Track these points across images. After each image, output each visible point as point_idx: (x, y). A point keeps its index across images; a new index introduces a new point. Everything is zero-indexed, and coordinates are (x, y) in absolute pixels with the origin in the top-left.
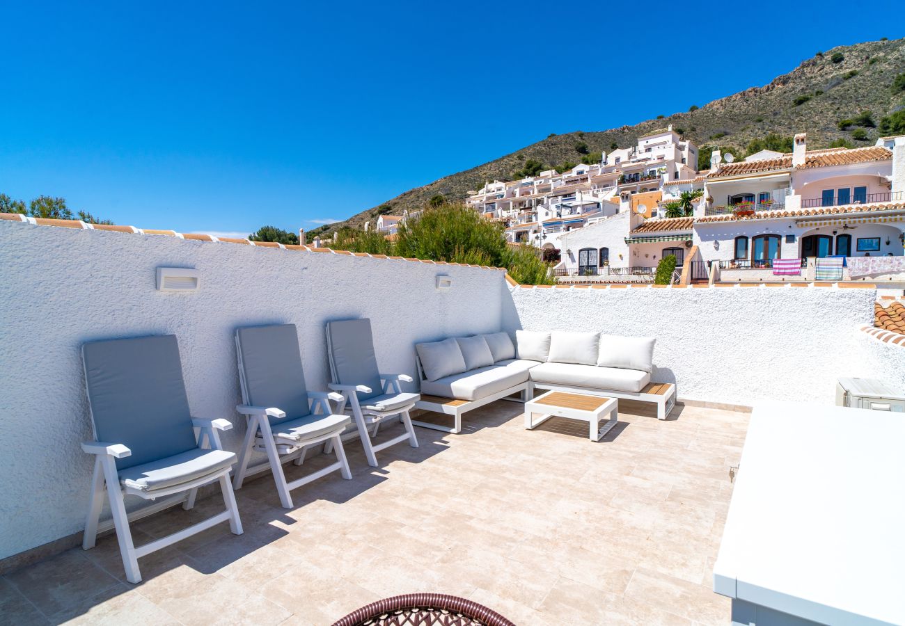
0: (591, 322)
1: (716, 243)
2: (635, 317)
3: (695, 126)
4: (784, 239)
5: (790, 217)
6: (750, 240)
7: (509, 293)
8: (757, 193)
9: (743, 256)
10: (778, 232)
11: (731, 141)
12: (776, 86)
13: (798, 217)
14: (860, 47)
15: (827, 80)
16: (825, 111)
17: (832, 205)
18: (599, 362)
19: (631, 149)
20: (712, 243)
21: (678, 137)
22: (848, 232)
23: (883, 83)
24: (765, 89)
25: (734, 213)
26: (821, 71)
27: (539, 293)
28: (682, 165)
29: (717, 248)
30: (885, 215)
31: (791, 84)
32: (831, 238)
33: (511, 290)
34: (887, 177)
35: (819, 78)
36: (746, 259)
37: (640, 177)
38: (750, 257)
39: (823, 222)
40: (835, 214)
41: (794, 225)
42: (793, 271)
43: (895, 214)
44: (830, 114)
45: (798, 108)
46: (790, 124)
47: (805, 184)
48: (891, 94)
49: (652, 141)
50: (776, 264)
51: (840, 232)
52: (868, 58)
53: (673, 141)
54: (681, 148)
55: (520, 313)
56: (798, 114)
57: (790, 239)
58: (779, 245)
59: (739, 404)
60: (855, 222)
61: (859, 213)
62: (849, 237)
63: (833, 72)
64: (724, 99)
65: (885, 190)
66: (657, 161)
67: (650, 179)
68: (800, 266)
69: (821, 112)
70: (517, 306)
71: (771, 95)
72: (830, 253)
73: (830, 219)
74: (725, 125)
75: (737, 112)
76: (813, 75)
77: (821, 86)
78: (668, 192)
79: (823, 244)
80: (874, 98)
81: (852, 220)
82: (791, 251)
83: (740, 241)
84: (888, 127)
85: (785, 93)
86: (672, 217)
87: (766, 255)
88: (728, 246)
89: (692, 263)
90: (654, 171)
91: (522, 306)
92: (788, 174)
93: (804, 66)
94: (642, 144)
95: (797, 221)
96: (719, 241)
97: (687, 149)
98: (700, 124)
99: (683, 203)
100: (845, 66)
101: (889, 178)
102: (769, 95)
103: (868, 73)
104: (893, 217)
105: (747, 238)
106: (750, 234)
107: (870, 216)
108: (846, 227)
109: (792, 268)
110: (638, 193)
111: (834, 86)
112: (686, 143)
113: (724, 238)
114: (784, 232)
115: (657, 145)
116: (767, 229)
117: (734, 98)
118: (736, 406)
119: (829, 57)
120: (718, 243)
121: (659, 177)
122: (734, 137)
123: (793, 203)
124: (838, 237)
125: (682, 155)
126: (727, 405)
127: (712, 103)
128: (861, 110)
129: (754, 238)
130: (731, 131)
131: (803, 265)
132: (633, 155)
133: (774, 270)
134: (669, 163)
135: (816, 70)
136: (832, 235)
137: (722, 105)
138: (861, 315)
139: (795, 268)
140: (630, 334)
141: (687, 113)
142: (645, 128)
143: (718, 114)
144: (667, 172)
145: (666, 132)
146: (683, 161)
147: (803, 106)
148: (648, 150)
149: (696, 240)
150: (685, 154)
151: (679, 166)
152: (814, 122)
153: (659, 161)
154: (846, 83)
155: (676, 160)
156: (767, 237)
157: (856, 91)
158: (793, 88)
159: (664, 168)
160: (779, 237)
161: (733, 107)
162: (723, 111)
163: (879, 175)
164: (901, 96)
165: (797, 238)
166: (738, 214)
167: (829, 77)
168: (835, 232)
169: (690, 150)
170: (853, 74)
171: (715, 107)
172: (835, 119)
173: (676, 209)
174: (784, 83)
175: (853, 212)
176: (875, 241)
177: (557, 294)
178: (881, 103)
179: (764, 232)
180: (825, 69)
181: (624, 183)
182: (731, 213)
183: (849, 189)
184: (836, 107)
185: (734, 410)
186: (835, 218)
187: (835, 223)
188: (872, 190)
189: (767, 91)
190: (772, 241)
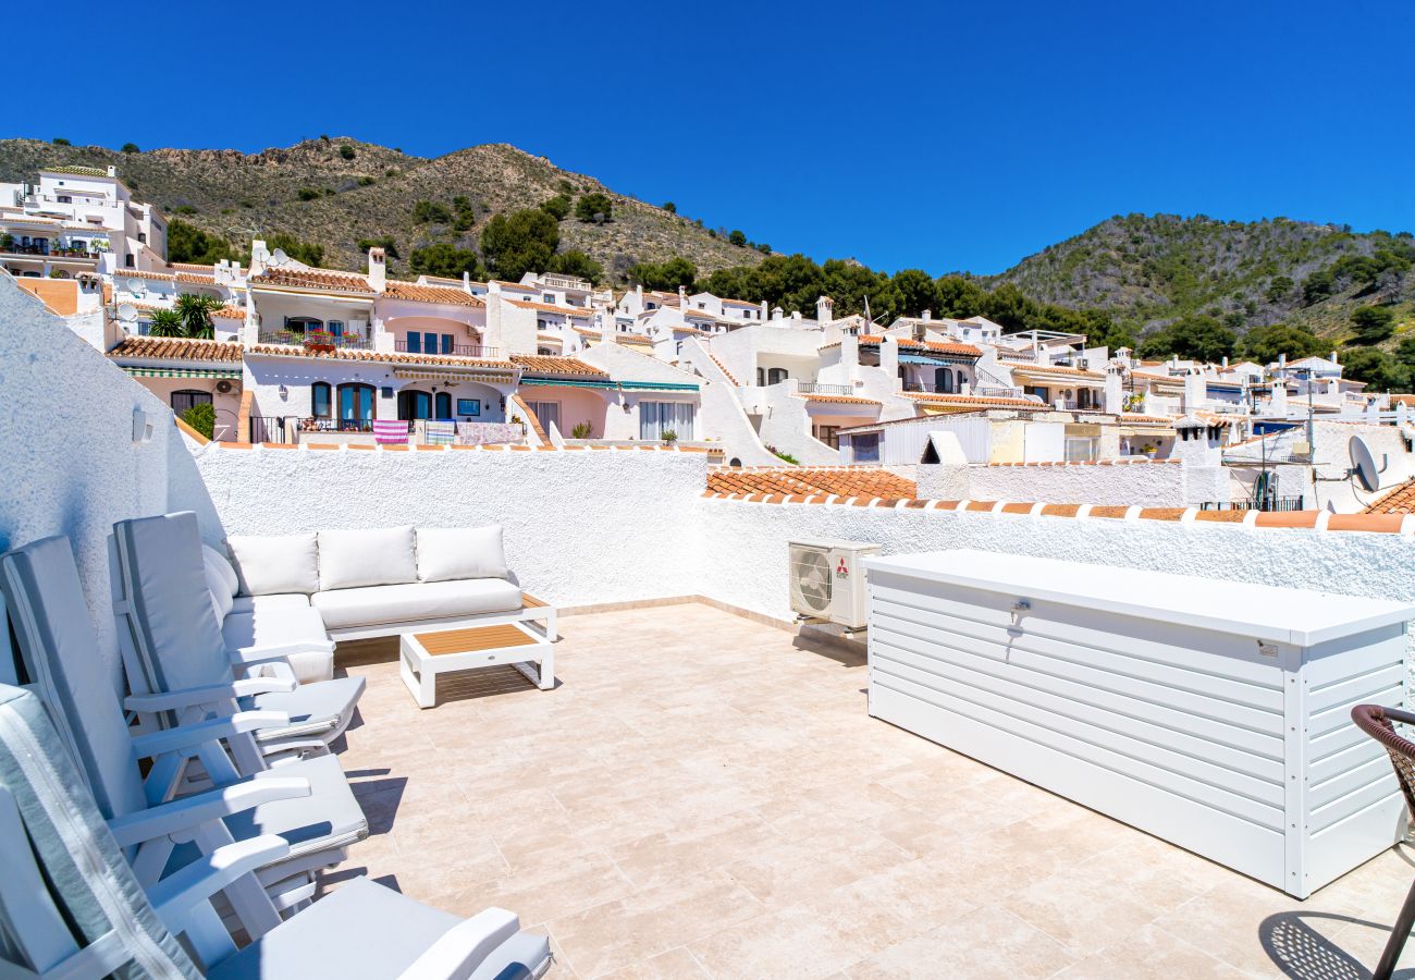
0: (383, 510)
1: (282, 388)
2: (460, 496)
3: (136, 181)
4: (379, 392)
5: (387, 362)
6: (334, 390)
7: (191, 459)
8: (326, 320)
9: (324, 413)
10: (371, 382)
11: (209, 225)
12: (268, 160)
13: (396, 363)
14: (375, 149)
15: (336, 177)
16: (340, 220)
17: (436, 353)
18: (424, 573)
19: (21, 188)
20: (276, 388)
21: (128, 192)
22: (448, 390)
23: (403, 205)
24: (252, 160)
25: (306, 345)
26: (329, 163)
27: (268, 459)
28: (140, 245)
29: (284, 398)
30: (488, 373)
31: (290, 166)
32: (430, 396)
33: (194, 453)
34: (476, 327)
35: (326, 171)
36: (328, 417)
37: (51, 248)
38: (334, 415)
39: (425, 374)
40: (437, 365)
41: (391, 373)
42: (398, 437)
43: (497, 374)
44: (347, 226)
45: (306, 204)
46: (296, 224)
47: (390, 319)
48: (412, 222)
49: (71, 185)
50: (377, 427)
51: (440, 389)
52: (382, 167)
53: (119, 197)
54: (138, 215)
55: (218, 502)
56: (306, 213)
57: (387, 392)
58: (373, 401)
59: (597, 603)
60: (459, 378)
61: (462, 367)
62: (448, 396)
63: (343, 170)
64: (186, 151)
65: (475, 343)
66: (85, 225)
67: (73, 256)
68: (406, 431)
69: (336, 220)
70: (210, 486)
71: (262, 171)
72: (430, 417)
73: (432, 370)
74: (190, 195)
75: (211, 180)
76: (318, 164)
77: (328, 183)
78: (123, 288)
79: (422, 402)
80: (395, 222)
81: (456, 375)
82: (387, 409)
83: (320, 390)
84: (422, 263)
85: (282, 175)
86: (166, 335)
87: (356, 413)
88: (301, 398)
89: (251, 419)
90: (81, 243)
91: (226, 486)
92: (372, 301)
93: (305, 147)
94: (48, 185)
95: (395, 368)
96: (288, 387)
97: (147, 219)
98: (145, 180)
99: (184, 315)
100: (357, 167)
101: (480, 329)
102: (259, 170)
103: (385, 187)
104: (495, 377)
105: (328, 387)
106: (335, 380)
107: (473, 373)
108: (447, 384)
109: (397, 434)
110: (47, 278)
111: (349, 189)
112: (145, 208)
113: (295, 383)
114: (379, 382)
115: (88, 196)
116: (357, 375)
117: (203, 155)
118: (593, 607)
119: (338, 147)
120: (285, 390)
121: (96, 256)
122: (213, 220)
123: (385, 343)
124: (437, 395)
125: (138, 227)
126: (583, 608)
127: (165, 150)
128: (382, 233)
129: (340, 387)
130: (201, 207)
131: (411, 430)
132: (27, 200)
133: (377, 436)
134: (114, 235)
135: (322, 159)
136: (430, 391)
137: (182, 160)
138: (698, 481)
139: (401, 434)
140: (454, 523)
141: (117, 152)
142: (26, 151)
143: (177, 173)
144: (110, 250)
145: (103, 177)
146: (141, 238)
147: (311, 203)
148: (64, 198)
149: (249, 381)
150: (145, 225)
151: (135, 247)
152: (328, 232)
153: (92, 226)
154: (362, 190)
155: (127, 233)
156: (357, 387)
157: (375, 206)
158: (294, 174)
159: (104, 241)
160: (373, 389)
161: (203, 170)
162: (186, 170)
163: (469, 323)
164: (423, 229)
165: (396, 392)
166: (312, 348)
167: (340, 174)
168: (434, 389)
169: (153, 221)
170: (369, 182)
171: (170, 159)
172: (353, 235)
173: (172, 322)
174: (281, 160)
175: (456, 366)
176: (475, 404)
177: (312, 461)
178: (403, 230)
179: (353, 380)
180: (333, 162)
181: (11, 251)
182: (299, 343)
183: (435, 335)
184: (353, 218)
185: (592, 613)
186: (439, 371)
187: (438, 377)
188: (461, 340)
189: (256, 162)
190: (364, 394)
